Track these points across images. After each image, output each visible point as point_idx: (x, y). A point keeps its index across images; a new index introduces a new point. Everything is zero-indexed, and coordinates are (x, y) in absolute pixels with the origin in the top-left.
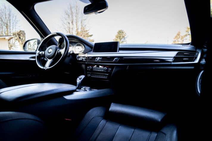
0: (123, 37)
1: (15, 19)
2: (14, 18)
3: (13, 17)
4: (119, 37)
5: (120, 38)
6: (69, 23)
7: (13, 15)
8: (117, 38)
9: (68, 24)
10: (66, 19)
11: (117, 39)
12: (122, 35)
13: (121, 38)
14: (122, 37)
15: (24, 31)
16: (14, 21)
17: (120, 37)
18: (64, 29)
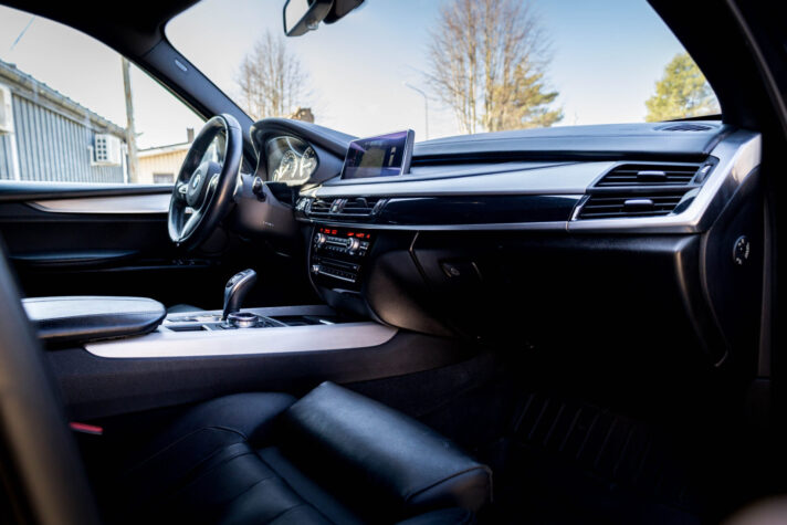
0: (695, 86)
1: (296, 73)
2: (293, 70)
3: (290, 67)
4: (675, 91)
5: (681, 92)
6: (461, 60)
7: (291, 60)
8: (668, 92)
9: (456, 62)
10: (450, 48)
11: (664, 97)
12: (688, 81)
13: (684, 93)
14: (690, 87)
15: (309, 110)
16: (293, 78)
17: (680, 87)
18: (443, 85)
